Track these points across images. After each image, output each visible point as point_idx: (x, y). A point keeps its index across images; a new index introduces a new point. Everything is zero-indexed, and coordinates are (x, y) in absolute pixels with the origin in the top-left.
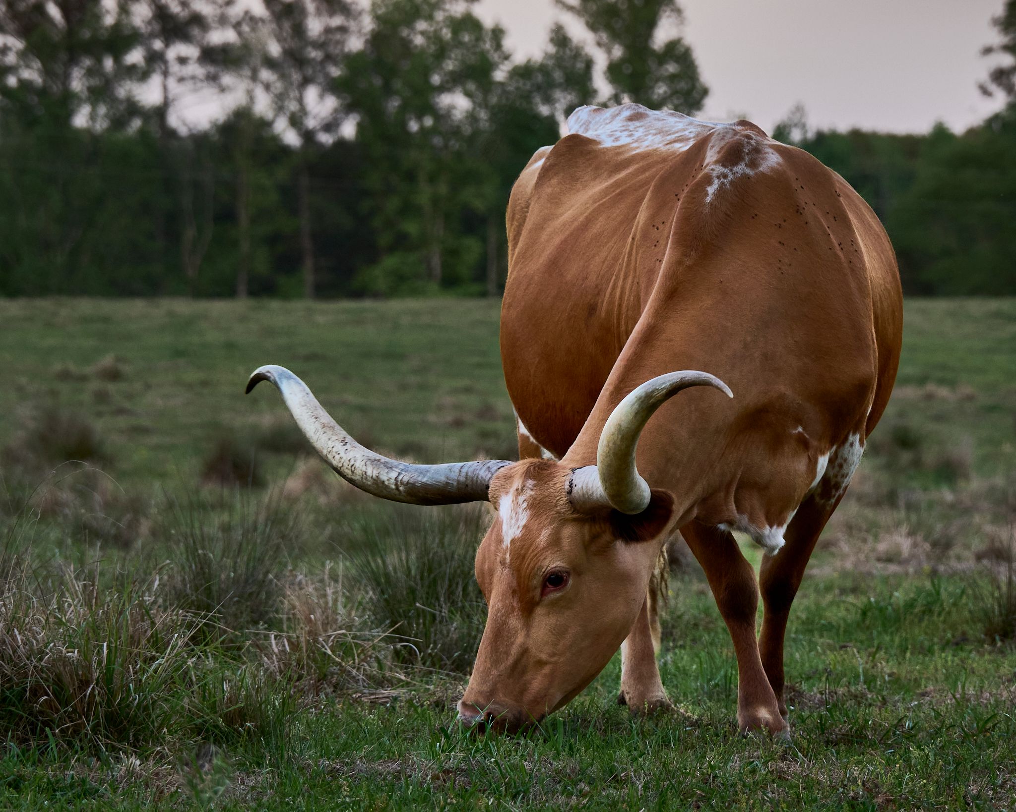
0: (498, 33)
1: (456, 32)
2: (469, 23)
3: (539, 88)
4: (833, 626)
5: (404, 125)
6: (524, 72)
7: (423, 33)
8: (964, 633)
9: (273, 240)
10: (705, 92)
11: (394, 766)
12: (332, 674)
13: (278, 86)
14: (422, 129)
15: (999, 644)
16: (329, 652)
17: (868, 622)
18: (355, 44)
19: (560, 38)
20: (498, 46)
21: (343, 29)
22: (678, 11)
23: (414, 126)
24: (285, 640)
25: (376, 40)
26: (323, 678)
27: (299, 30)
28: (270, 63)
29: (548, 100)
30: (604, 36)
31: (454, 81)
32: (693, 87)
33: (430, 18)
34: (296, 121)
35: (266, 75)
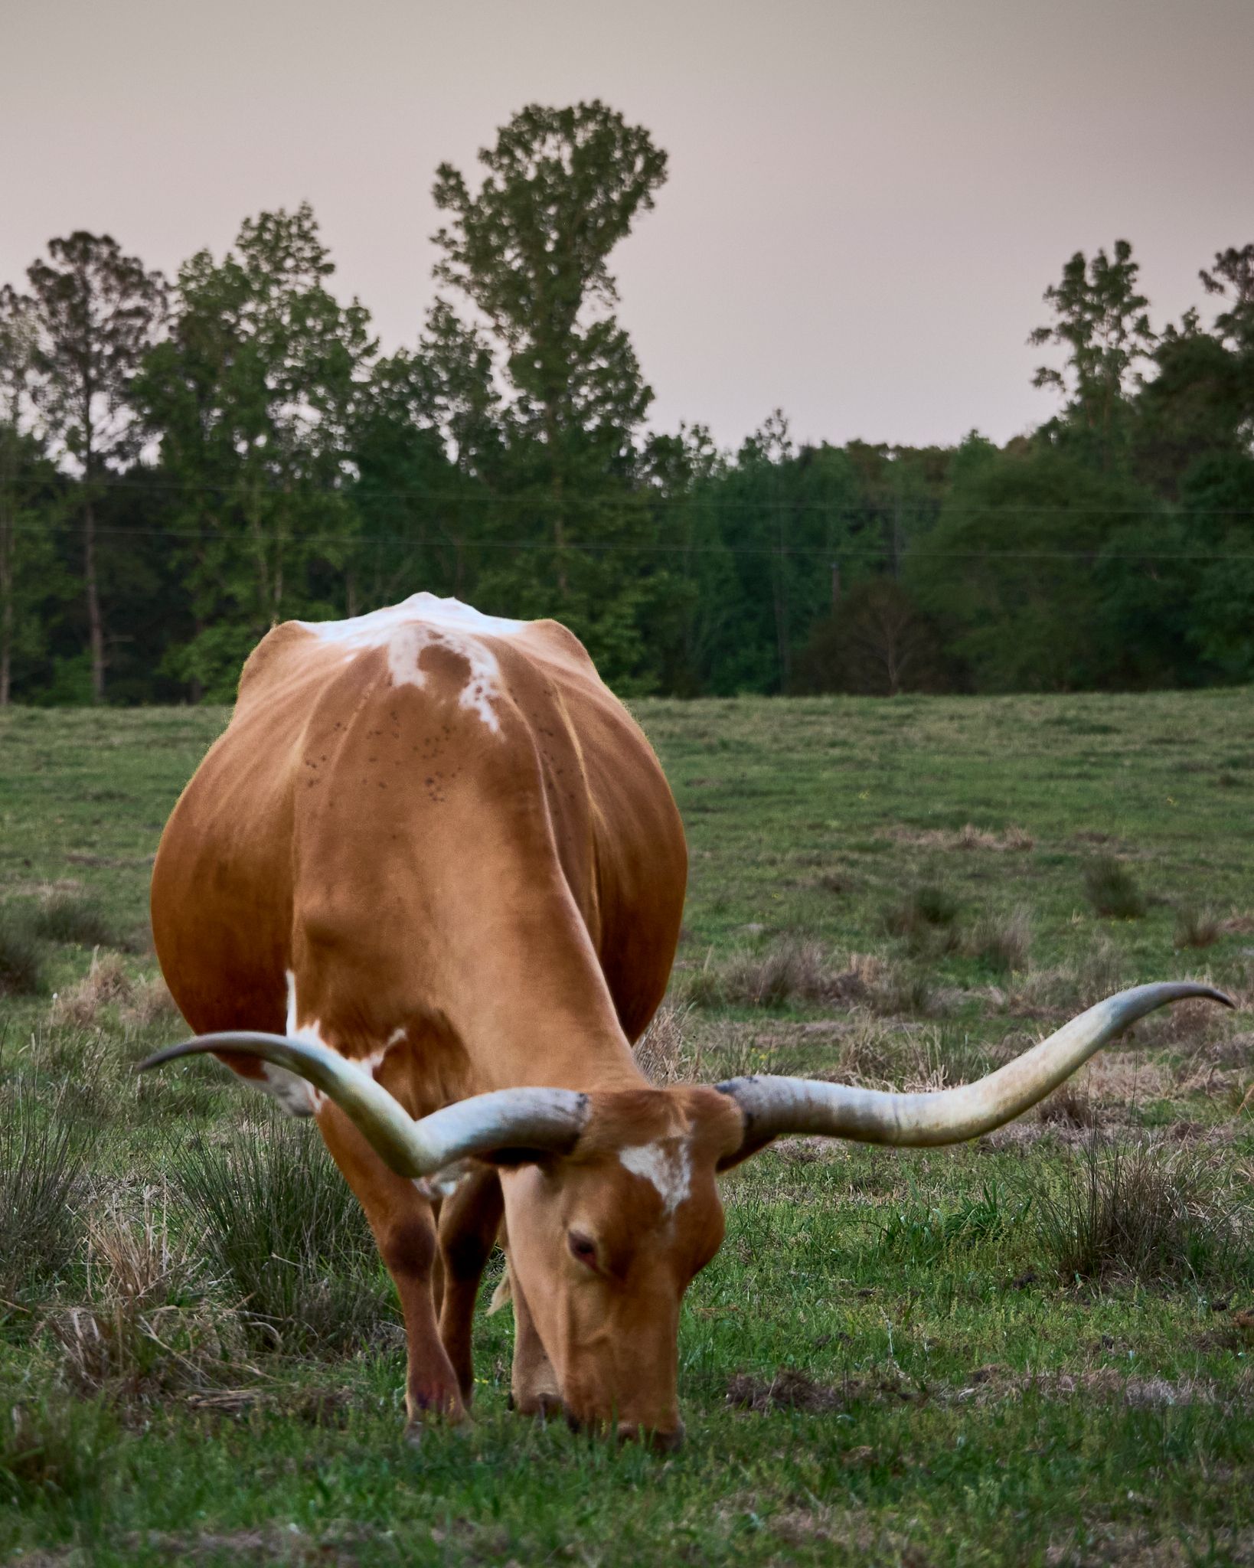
0: (358, 317)
1: (298, 317)
2: (319, 303)
3: (415, 393)
4: (848, 1256)
5: (231, 446)
6: (395, 370)
7: (253, 318)
8: (1030, 1268)
9: (48, 608)
10: (648, 395)
12: (159, 1368)
13: (53, 394)
14: (252, 449)
15: (1080, 1284)
16: (154, 1336)
17: (896, 1250)
18: (158, 334)
19: (444, 323)
20: (359, 335)
21: (138, 312)
22: (610, 283)
23: (242, 447)
24: (93, 1321)
25: (187, 326)
26: (146, 1373)
27: (80, 316)
28: (41, 362)
29: (427, 409)
30: (505, 320)
31: (300, 382)
32: (632, 389)
33: (263, 296)
34: (74, 443)
35: (33, 377)
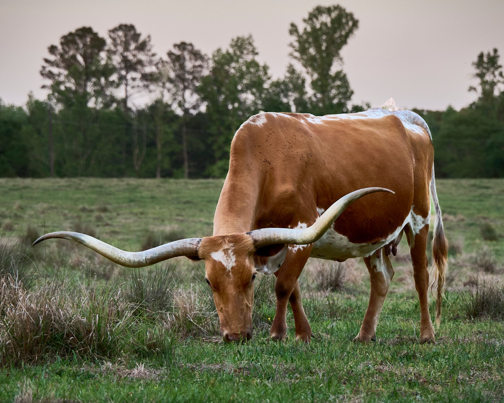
0: (265, 68)
1: (248, 68)
2: (253, 64)
3: (282, 91)
4: (403, 312)
5: (226, 106)
6: (277, 84)
7: (234, 68)
8: (458, 315)
9: (171, 154)
10: (352, 93)
11: (218, 367)
12: (193, 330)
13: (174, 90)
14: (234, 108)
15: (473, 319)
16: (192, 320)
17: (418, 310)
18: (206, 73)
19: (292, 71)
20: (266, 73)
21: (200, 66)
22: (341, 59)
23: (230, 107)
24: (173, 315)
25: (215, 71)
26: (189, 331)
27: (182, 67)
28: (171, 81)
29: (286, 96)
30: (310, 69)
31: (248, 88)
32: (347, 91)
33: (237, 61)
34: (181, 105)
35: (168, 85)
